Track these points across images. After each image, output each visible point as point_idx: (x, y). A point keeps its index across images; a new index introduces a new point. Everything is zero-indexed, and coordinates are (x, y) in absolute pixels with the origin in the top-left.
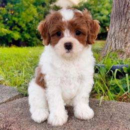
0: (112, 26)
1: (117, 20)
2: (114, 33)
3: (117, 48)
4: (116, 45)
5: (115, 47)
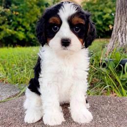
0: (118, 20)
1: (123, 13)
2: (120, 26)
3: (124, 42)
4: (122, 39)
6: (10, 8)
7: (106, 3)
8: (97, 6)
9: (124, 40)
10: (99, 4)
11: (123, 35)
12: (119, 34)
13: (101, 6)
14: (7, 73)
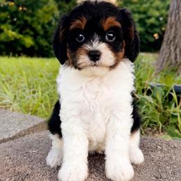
0: (171, 28)
2: (174, 37)
3: (178, 60)
4: (176, 55)
5: (176, 58)
7: (151, 3)
8: (138, 6)
10: (141, 4)
11: (178, 50)
12: (172, 48)
13: (145, 6)
14: (15, 96)
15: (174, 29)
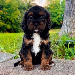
1: (68, 15)
2: (66, 23)
3: (68, 31)
6: (2, 10)
7: (58, 9)
9: (68, 30)
10: (54, 9)
11: (68, 27)
12: (66, 27)
13: (56, 10)
15: (66, 20)
